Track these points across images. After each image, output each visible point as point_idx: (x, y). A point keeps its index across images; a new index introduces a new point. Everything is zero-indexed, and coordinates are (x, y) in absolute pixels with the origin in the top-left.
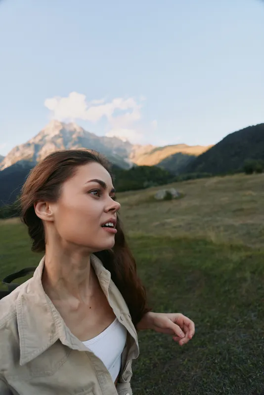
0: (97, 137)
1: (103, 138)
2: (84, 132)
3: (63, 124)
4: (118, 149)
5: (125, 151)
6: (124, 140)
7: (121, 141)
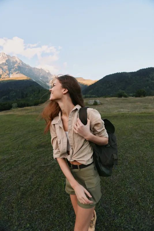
0: (31, 68)
1: (34, 68)
2: (22, 63)
3: (8, 56)
4: (43, 77)
5: (47, 78)
6: (47, 72)
7: (45, 72)
